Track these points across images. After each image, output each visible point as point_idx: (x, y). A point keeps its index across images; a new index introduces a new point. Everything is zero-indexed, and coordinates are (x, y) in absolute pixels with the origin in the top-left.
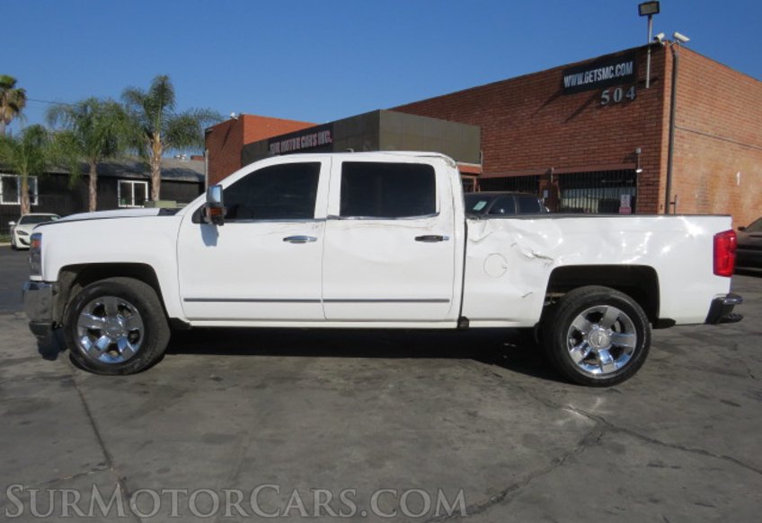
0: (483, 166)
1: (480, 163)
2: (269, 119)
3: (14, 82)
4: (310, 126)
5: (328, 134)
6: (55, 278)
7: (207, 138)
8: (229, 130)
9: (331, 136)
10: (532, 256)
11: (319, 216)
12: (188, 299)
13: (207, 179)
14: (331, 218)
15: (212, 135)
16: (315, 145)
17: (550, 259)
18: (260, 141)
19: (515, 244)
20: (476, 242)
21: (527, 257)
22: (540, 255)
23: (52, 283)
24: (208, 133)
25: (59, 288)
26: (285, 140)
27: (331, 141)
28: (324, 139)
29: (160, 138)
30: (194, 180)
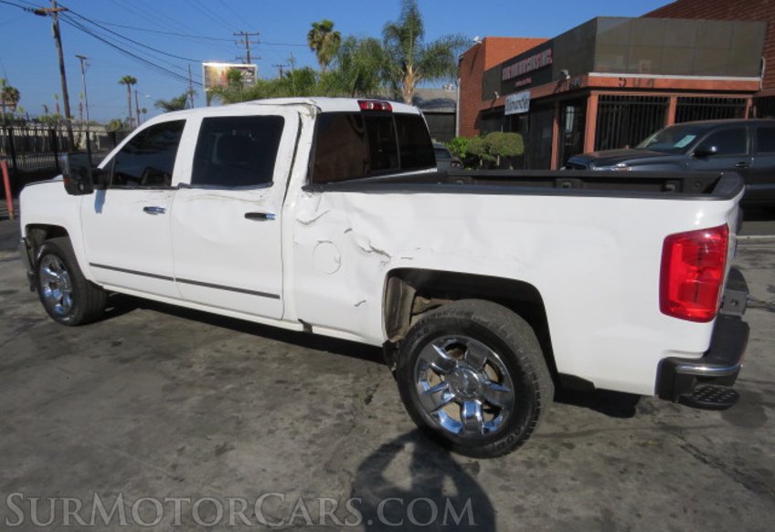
0: (764, 79)
1: (760, 75)
2: (515, 40)
3: (332, 25)
4: (542, 42)
5: (550, 54)
6: (24, 234)
7: (459, 66)
8: (475, 56)
9: (552, 56)
10: (368, 248)
11: (174, 183)
12: (92, 264)
13: (458, 109)
14: (182, 186)
15: (463, 62)
16: (537, 67)
17: (388, 255)
18: (496, 67)
19: (350, 230)
20: (306, 224)
21: (363, 249)
22: (377, 247)
23: (24, 239)
24: (460, 60)
25: (32, 244)
26: (514, 63)
27: (551, 62)
28: (545, 59)
29: (414, 70)
30: (450, 110)
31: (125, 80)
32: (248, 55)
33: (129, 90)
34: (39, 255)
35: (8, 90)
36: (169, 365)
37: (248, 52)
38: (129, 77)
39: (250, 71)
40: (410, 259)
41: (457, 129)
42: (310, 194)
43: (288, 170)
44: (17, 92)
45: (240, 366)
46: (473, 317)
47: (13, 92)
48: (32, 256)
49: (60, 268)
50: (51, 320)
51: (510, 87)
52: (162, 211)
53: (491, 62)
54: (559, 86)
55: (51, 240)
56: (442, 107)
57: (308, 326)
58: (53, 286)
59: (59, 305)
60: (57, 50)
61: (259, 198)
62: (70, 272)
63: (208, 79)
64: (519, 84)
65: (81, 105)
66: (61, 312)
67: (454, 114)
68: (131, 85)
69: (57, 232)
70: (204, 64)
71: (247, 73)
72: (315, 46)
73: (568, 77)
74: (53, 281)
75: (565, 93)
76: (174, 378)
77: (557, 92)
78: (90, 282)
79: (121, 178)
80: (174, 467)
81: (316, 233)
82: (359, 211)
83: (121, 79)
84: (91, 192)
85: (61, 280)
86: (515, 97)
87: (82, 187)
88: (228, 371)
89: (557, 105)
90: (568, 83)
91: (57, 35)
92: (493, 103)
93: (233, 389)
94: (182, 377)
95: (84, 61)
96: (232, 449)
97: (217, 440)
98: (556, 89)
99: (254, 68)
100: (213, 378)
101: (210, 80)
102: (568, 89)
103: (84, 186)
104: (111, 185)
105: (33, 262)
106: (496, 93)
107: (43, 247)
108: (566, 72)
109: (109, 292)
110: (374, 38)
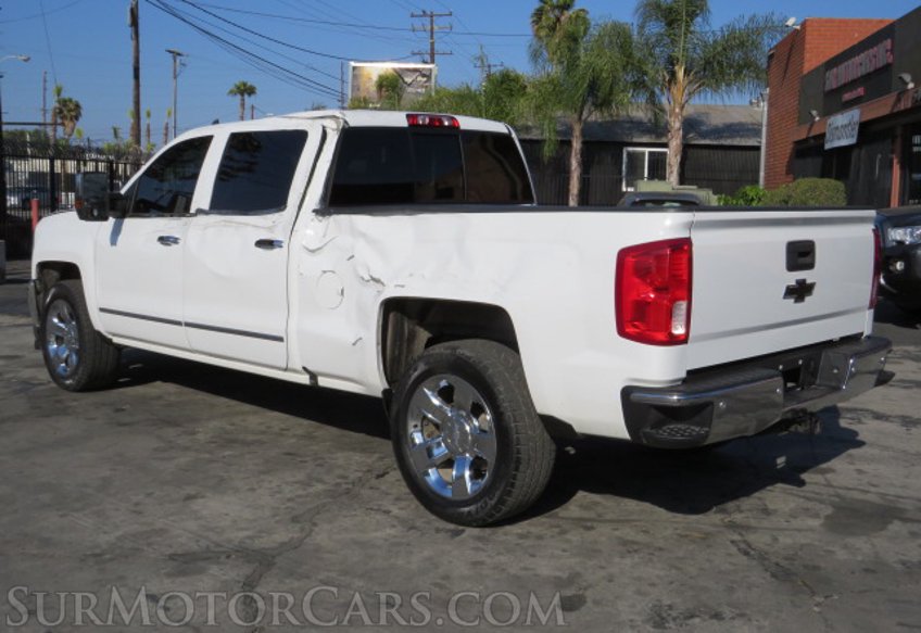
5: (889, 47)
6: (34, 276)
7: (769, 67)
8: (791, 50)
9: (892, 51)
10: (367, 277)
11: (192, 210)
12: (102, 310)
13: (764, 141)
14: (200, 212)
15: (774, 61)
16: (872, 69)
17: (383, 284)
18: (817, 69)
19: (352, 257)
20: (313, 251)
21: (363, 279)
22: (375, 276)
23: (34, 281)
24: (771, 57)
25: (42, 288)
26: (841, 63)
27: (890, 61)
28: (881, 55)
29: (687, 72)
30: (752, 142)
31: (238, 88)
32: (432, 49)
33: (243, 105)
34: (48, 300)
35: (64, 103)
36: (170, 432)
37: (432, 44)
38: (245, 84)
39: (424, 76)
40: (403, 286)
41: (762, 174)
42: (321, 218)
43: (302, 191)
44: (78, 106)
45: (250, 438)
46: (458, 351)
47: (72, 106)
48: (41, 301)
49: (68, 317)
50: (54, 385)
51: (834, 101)
52: (175, 241)
53: (812, 60)
54: (898, 100)
55: (62, 282)
56: (741, 137)
57: (313, 376)
58: (59, 340)
59: (63, 365)
60: (132, 44)
61: (271, 224)
62: (78, 322)
63: (356, 88)
64: (847, 96)
65: (167, 128)
66: (64, 374)
67: (758, 148)
68: (246, 96)
69: (69, 271)
70: (353, 64)
71: (420, 78)
72: (543, 33)
73: (911, 86)
74: (60, 334)
75: (906, 112)
76: (170, 442)
77: (895, 110)
78: (99, 333)
79: (143, 206)
80: (137, 504)
81: (323, 261)
82: (364, 235)
83: (232, 87)
84: (106, 219)
85: (69, 333)
86: (840, 120)
87: (96, 213)
88: (234, 441)
89: (899, 131)
90: (911, 94)
91: (135, 23)
92: (810, 129)
93: (229, 456)
94: (179, 442)
95: (178, 58)
96: (203, 497)
97: (191, 490)
98: (895, 105)
99: (431, 70)
100: (213, 445)
101: (358, 89)
102: (909, 105)
103: (99, 211)
104: (131, 214)
105: (41, 308)
106: (814, 113)
107: (52, 291)
108: (907, 77)
109: (119, 348)
110: (622, 21)
